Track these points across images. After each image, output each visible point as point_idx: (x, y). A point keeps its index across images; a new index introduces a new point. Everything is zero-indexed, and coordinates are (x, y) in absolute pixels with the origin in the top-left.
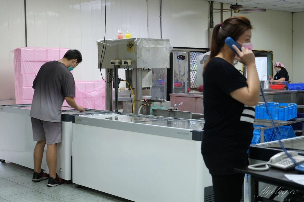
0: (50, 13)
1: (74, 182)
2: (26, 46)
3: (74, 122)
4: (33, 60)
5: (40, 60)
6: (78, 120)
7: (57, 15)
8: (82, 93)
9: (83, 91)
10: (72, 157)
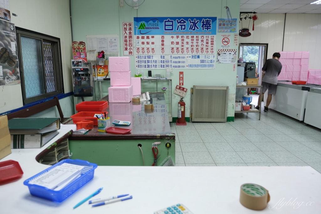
0: (298, 33)
1: (304, 122)
2: (282, 51)
3: (309, 91)
4: (286, 58)
5: (290, 58)
6: (312, 90)
7: (303, 33)
8: (313, 76)
9: (313, 75)
10: (305, 109)
